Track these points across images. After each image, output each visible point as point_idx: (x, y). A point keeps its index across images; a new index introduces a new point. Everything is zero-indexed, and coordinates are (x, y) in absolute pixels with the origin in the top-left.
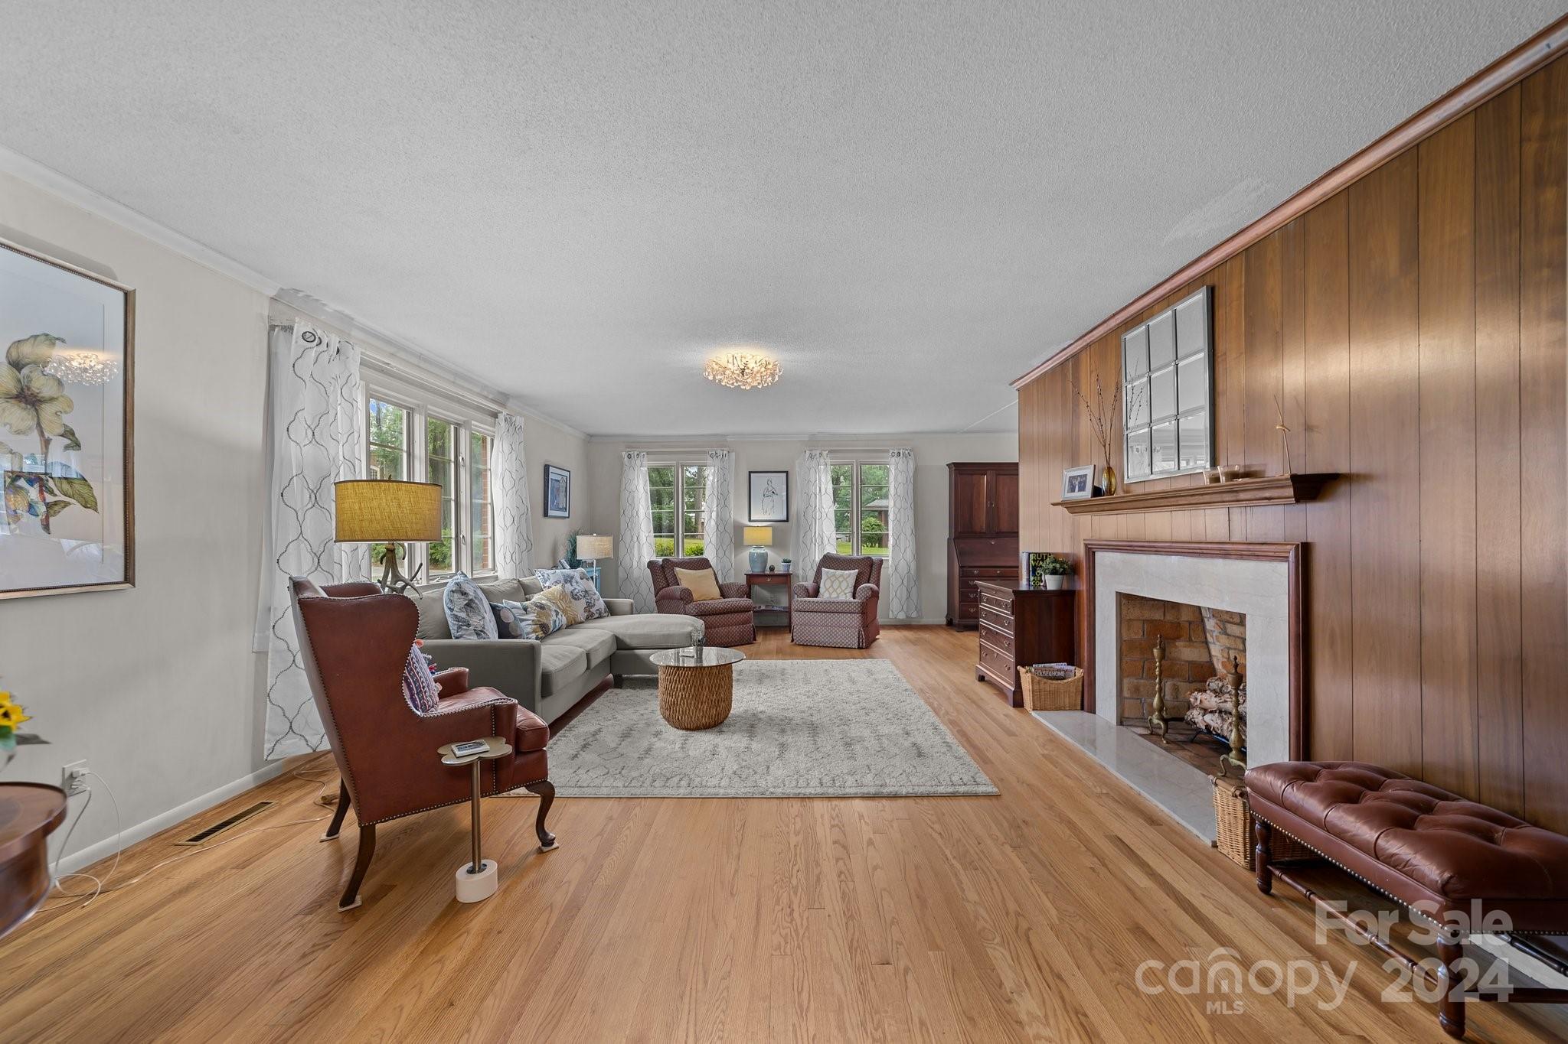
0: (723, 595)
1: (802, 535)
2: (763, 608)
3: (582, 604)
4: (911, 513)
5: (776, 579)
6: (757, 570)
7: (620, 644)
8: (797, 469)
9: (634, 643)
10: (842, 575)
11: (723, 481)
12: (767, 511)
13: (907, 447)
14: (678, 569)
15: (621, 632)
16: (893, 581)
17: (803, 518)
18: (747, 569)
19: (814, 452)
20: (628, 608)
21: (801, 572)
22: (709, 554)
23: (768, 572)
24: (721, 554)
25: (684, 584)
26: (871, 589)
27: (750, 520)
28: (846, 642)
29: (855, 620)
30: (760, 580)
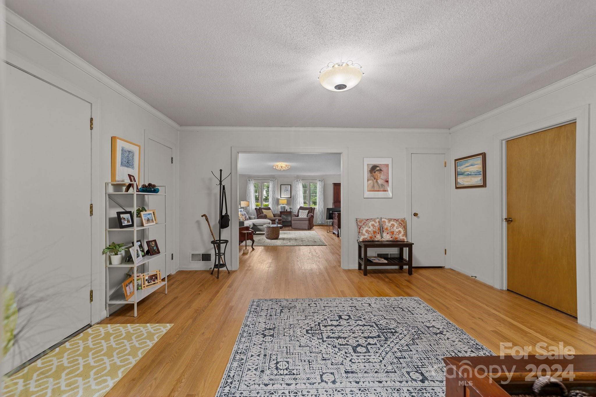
0: (274, 217)
1: (294, 202)
2: (284, 220)
3: (244, 217)
4: (323, 196)
5: (288, 213)
6: (283, 211)
7: (254, 225)
8: (293, 184)
9: (257, 225)
10: (304, 212)
11: (274, 187)
12: (285, 195)
13: (322, 179)
14: (263, 210)
15: (254, 223)
16: (318, 213)
17: (295, 197)
18: (280, 210)
19: (298, 180)
20: (254, 218)
21: (294, 211)
22: (270, 206)
23: (285, 211)
24: (273, 206)
25: (265, 213)
26: (311, 215)
27: (281, 197)
28: (305, 228)
29: (307, 222)
30: (284, 213)
